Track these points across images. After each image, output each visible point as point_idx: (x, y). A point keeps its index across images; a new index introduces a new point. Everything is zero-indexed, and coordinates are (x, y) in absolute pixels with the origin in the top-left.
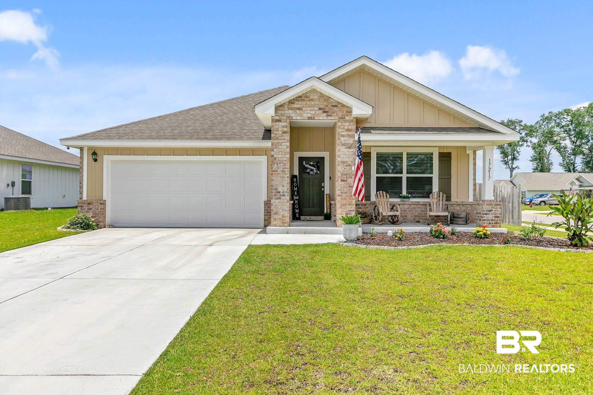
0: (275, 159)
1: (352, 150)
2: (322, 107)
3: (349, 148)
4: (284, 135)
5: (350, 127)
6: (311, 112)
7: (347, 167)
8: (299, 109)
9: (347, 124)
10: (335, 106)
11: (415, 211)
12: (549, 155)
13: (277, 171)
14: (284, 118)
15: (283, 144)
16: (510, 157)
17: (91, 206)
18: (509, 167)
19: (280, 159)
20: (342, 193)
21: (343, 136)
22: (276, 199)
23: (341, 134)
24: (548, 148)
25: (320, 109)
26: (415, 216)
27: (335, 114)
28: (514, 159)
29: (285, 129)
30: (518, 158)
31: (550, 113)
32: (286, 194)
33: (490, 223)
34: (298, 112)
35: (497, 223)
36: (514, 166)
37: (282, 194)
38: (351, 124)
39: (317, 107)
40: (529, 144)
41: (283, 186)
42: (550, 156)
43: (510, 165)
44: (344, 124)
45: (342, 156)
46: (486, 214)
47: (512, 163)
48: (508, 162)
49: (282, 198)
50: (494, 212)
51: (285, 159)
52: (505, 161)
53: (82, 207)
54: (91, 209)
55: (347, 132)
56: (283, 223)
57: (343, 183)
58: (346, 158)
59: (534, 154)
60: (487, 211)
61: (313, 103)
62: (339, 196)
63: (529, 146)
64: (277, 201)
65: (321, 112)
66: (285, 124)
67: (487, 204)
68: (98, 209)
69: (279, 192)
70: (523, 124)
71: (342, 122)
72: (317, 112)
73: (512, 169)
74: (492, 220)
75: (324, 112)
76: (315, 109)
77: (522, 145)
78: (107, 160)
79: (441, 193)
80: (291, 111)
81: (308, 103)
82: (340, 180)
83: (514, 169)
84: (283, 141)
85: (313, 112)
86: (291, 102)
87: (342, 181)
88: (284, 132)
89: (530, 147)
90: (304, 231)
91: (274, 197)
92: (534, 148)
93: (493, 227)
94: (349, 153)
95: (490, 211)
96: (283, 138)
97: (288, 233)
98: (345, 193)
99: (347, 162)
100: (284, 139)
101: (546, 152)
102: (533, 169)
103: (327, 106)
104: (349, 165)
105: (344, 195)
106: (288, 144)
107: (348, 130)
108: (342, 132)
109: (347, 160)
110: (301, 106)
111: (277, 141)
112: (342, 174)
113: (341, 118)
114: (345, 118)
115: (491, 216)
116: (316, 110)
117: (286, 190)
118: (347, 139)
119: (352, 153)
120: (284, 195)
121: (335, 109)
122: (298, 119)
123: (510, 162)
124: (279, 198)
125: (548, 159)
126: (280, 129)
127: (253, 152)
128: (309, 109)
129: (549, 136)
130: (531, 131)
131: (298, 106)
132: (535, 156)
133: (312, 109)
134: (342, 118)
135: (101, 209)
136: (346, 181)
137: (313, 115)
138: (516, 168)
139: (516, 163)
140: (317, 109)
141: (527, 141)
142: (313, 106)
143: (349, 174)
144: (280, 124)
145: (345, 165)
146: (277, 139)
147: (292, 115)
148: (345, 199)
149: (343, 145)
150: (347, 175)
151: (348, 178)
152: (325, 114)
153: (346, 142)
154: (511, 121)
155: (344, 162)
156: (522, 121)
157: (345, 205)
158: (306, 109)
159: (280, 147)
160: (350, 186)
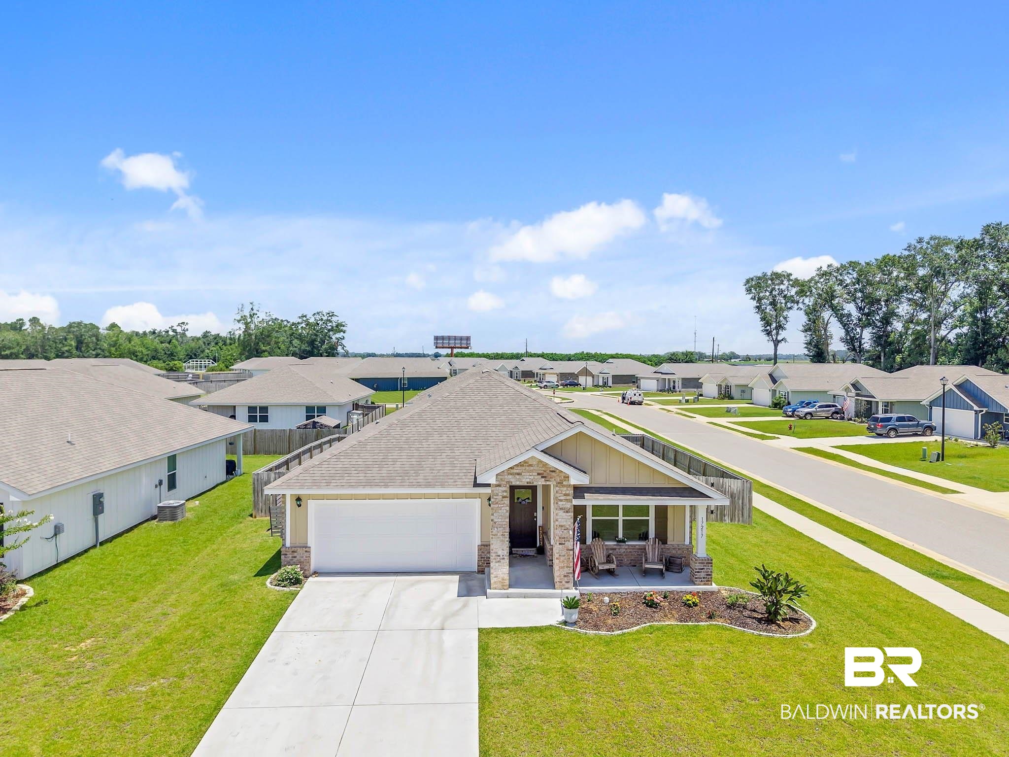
0: (495, 523)
1: (569, 514)
2: (540, 472)
3: (567, 512)
4: (504, 499)
5: (568, 492)
6: (530, 477)
7: (565, 531)
8: (518, 474)
9: (565, 489)
10: (553, 471)
11: (632, 555)
12: (827, 325)
14: (504, 483)
15: (503, 508)
16: (774, 325)
17: (295, 554)
18: (773, 339)
19: (499, 523)
20: (560, 556)
21: (561, 500)
22: (496, 562)
23: (559, 498)
24: (826, 314)
25: (539, 474)
26: (631, 560)
27: (554, 479)
28: (780, 327)
29: (505, 494)
30: (785, 326)
31: (828, 266)
32: (506, 557)
33: (702, 581)
34: (518, 477)
35: (708, 581)
36: (779, 338)
37: (502, 557)
38: (569, 489)
39: (535, 472)
40: (801, 305)
41: (503, 550)
42: (829, 325)
43: (773, 337)
44: (562, 488)
45: (559, 520)
46: (698, 572)
47: (777, 334)
48: (771, 332)
49: (502, 561)
50: (705, 570)
51: (504, 523)
52: (767, 330)
53: (286, 555)
54: (295, 557)
56: (503, 586)
57: (561, 546)
58: (563, 522)
59: (807, 322)
60: (699, 569)
61: (532, 468)
62: (557, 558)
63: (801, 309)
64: (497, 564)
65: (540, 477)
66: (504, 489)
67: (699, 563)
68: (303, 557)
69: (499, 556)
70: (791, 278)
71: (560, 487)
72: (536, 477)
73: (776, 343)
74: (704, 578)
75: (542, 477)
76: (534, 474)
77: (790, 308)
78: (312, 505)
79: (657, 540)
80: (510, 476)
81: (527, 468)
82: (558, 544)
83: (779, 341)
84: (502, 506)
85: (532, 477)
86: (511, 469)
87: (560, 544)
88: (504, 497)
89: (802, 311)
90: (523, 595)
91: (494, 561)
92: (807, 314)
93: (705, 584)
94: (566, 517)
95: (702, 569)
96: (502, 502)
97: (508, 597)
98: (563, 556)
99: (565, 526)
100: (504, 503)
101: (823, 319)
102: (806, 343)
103: (545, 471)
104: (567, 529)
105: (562, 558)
106: (508, 508)
107: (565, 495)
108: (560, 496)
109: (565, 523)
110: (520, 471)
111: (497, 505)
112: (560, 538)
113: (559, 483)
114: (563, 483)
115: (703, 575)
117: (506, 553)
118: (564, 503)
119: (569, 517)
120: (504, 559)
121: (553, 474)
122: (517, 481)
123: (775, 331)
124: (499, 561)
125: (825, 330)
126: (500, 494)
127: (466, 496)
128: (528, 474)
129: (828, 299)
130: (803, 288)
131: (518, 471)
132: (808, 324)
133: (531, 474)
135: (306, 557)
136: (564, 544)
137: (533, 480)
138: (782, 340)
139: (782, 334)
140: (536, 474)
141: (798, 303)
142: (532, 471)
143: (567, 538)
144: (500, 488)
145: (563, 529)
146: (497, 503)
147: (512, 480)
148: (563, 562)
149: (561, 509)
150: (564, 538)
151: (566, 541)
152: (543, 479)
153: (565, 506)
154: (777, 273)
155: (562, 526)
156: (791, 275)
157: (563, 567)
158: (524, 474)
159: (500, 511)
160: (568, 550)
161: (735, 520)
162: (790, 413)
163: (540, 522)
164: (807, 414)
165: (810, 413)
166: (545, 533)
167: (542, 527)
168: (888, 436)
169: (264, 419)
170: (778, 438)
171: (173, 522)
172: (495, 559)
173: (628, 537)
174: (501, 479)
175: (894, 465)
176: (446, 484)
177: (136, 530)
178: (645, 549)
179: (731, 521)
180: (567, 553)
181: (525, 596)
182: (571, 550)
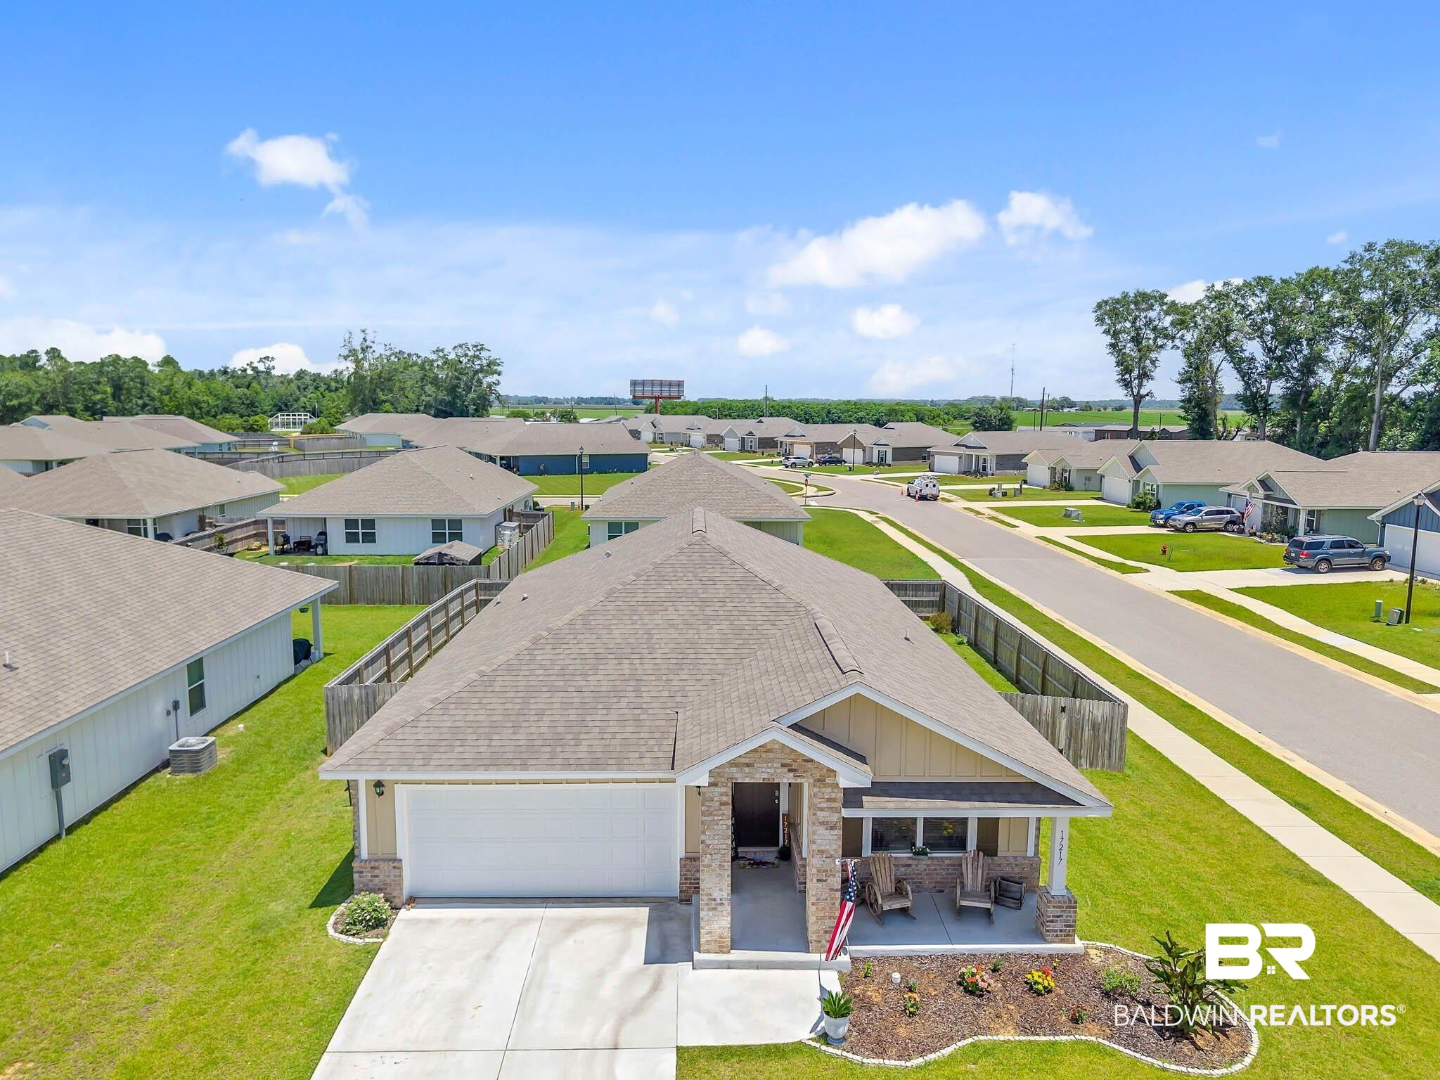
0: (708, 846)
1: (836, 832)
2: (788, 761)
3: (832, 828)
4: (722, 808)
5: (833, 796)
6: (769, 770)
7: (828, 860)
8: (748, 765)
9: (829, 790)
11: (937, 874)
12: (1216, 373)
14: (723, 781)
15: (721, 822)
16: (1136, 372)
17: (377, 872)
18: (1133, 392)
19: (715, 847)
20: (818, 900)
21: (821, 809)
22: (709, 910)
23: (819, 806)
24: (1217, 356)
25: (783, 765)
26: (936, 882)
27: (809, 774)
28: (1145, 375)
29: (725, 799)
30: (1152, 374)
31: (1225, 284)
32: (725, 901)
33: (1057, 936)
34: (747, 770)
35: (1068, 936)
36: (1143, 392)
37: (719, 901)
38: (836, 791)
39: (777, 762)
40: (1177, 342)
41: (721, 890)
42: (1219, 374)
43: (1134, 390)
44: (823, 790)
45: (818, 842)
46: (1052, 921)
47: (1140, 385)
48: (1131, 382)
49: (719, 908)
50: (1064, 918)
51: (724, 846)
52: (1125, 380)
53: (362, 872)
54: (376, 876)
55: (828, 803)
56: (721, 947)
57: (820, 884)
58: (826, 845)
59: (1186, 369)
60: (1053, 917)
61: (771, 755)
62: (813, 904)
63: (1178, 348)
64: (711, 914)
65: (786, 770)
66: (723, 790)
67: (1054, 907)
68: (389, 876)
69: (715, 900)
70: (1168, 300)
71: (820, 787)
72: (779, 771)
73: (1138, 399)
74: (1061, 931)
75: (790, 771)
76: (775, 765)
77: (1162, 347)
78: (401, 793)
79: (981, 853)
80: (734, 769)
81: (764, 755)
82: (815, 880)
83: (1142, 397)
84: (720, 818)
85: (773, 770)
87: (818, 881)
88: (722, 804)
89: (1179, 352)
90: (755, 965)
91: (706, 908)
92: (1186, 356)
93: (1062, 941)
94: (831, 837)
95: (1059, 917)
96: (720, 812)
97: (729, 968)
98: (824, 900)
99: (827, 851)
100: (723, 814)
101: (1211, 364)
102: (1183, 401)
103: (794, 761)
104: (831, 856)
105: (822, 904)
106: (730, 822)
107: (829, 800)
108: (820, 803)
109: (827, 847)
110: (751, 761)
111: (710, 818)
112: (819, 871)
113: (819, 780)
114: (825, 780)
116: (776, 768)
117: (725, 896)
118: (828, 814)
119: (836, 837)
120: (722, 904)
121: (809, 765)
122: (746, 778)
123: (1137, 381)
124: (713, 909)
125: (1214, 381)
126: (716, 799)
128: (765, 765)
129: (1220, 333)
130: (1183, 316)
131: (747, 760)
132: (1187, 372)
133: (770, 765)
134: (821, 780)
135: (395, 876)
136: (825, 881)
137: (772, 775)
138: (1147, 395)
139: (1148, 386)
140: (779, 765)
141: (1173, 338)
142: (771, 761)
143: (831, 870)
144: (717, 789)
145: (824, 856)
146: (711, 814)
147: (737, 775)
148: (824, 909)
149: (822, 823)
150: (827, 871)
151: (829, 876)
152: (791, 774)
153: (828, 819)
154: (1144, 294)
155: (821, 852)
156: (1166, 296)
157: (823, 918)
158: (759, 765)
159: (715, 827)
160: (832, 890)
161: (1097, 764)
162: (1162, 522)
163: (784, 807)
164: (1187, 524)
165: (1193, 524)
166: (793, 825)
167: (788, 815)
168: (1315, 570)
169: (370, 538)
170: (1147, 571)
171: (195, 775)
172: (707, 905)
173: (932, 844)
174: (719, 774)
175: (1332, 629)
176: (626, 762)
177: (133, 795)
178: (960, 865)
179: (1091, 765)
180: (830, 895)
181: (758, 966)
182: (837, 890)
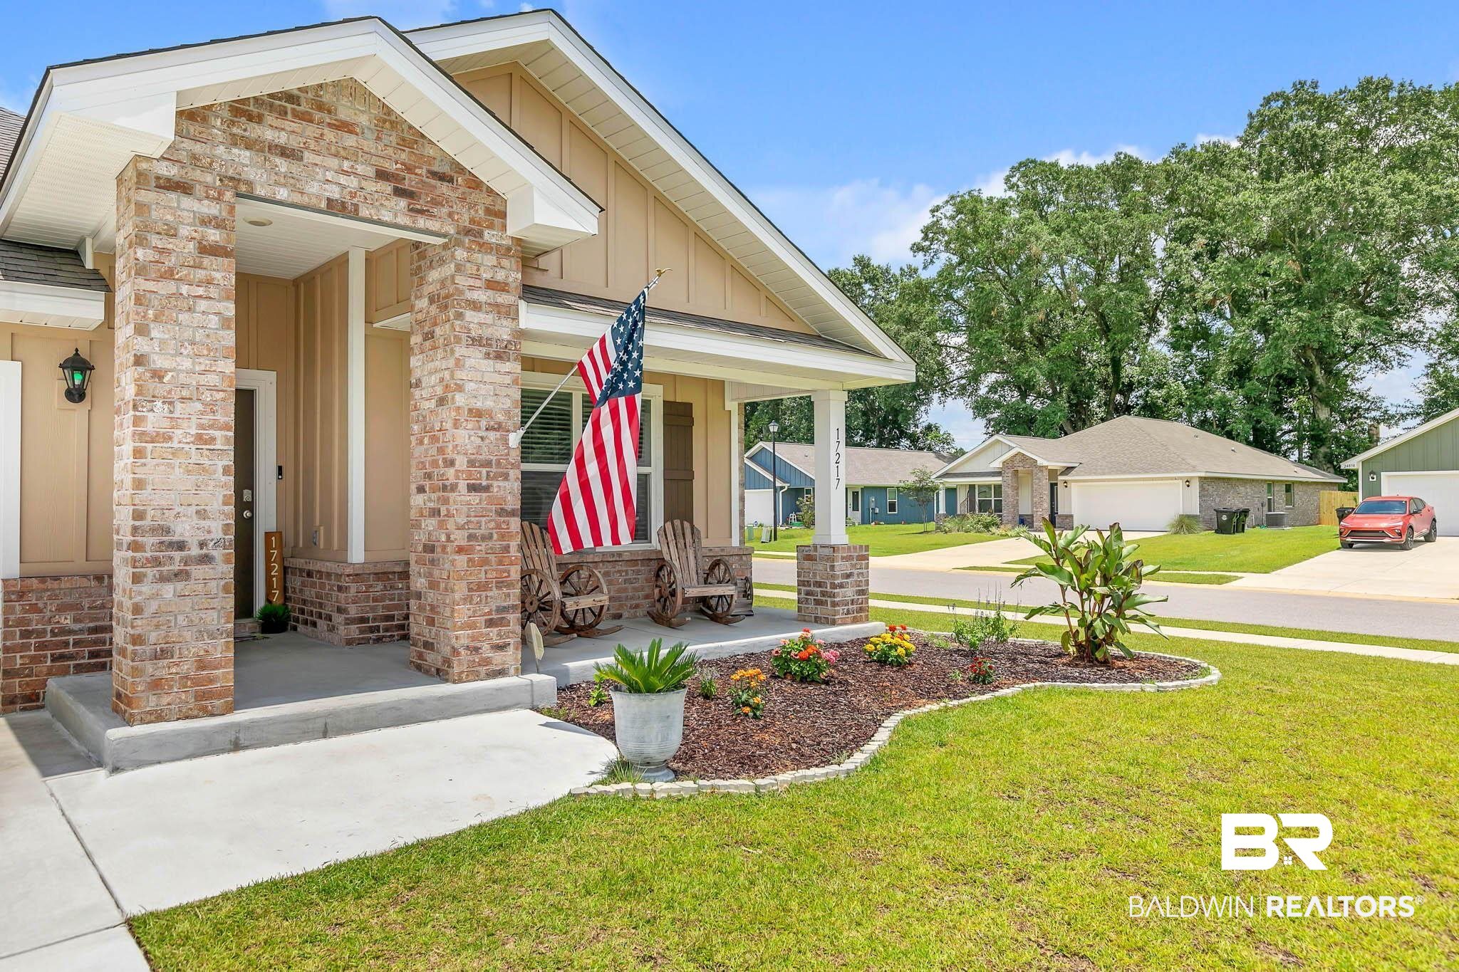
0: (158, 375)
1: (505, 366)
2: (392, 167)
3: (499, 357)
4: (207, 261)
5: (500, 276)
6: (343, 180)
7: (492, 435)
8: (285, 152)
9: (490, 260)
10: (442, 177)
13: (170, 438)
14: (209, 178)
15: (202, 305)
19: (183, 378)
20: (471, 537)
21: (475, 306)
22: (163, 579)
23: (469, 296)
25: (382, 175)
27: (445, 210)
29: (214, 236)
32: (217, 554)
33: (848, 613)
34: (283, 165)
37: (195, 551)
38: (505, 262)
39: (366, 163)
44: (478, 257)
45: (470, 386)
46: (842, 586)
49: (198, 571)
50: (855, 578)
51: (213, 379)
55: (490, 292)
56: (200, 696)
57: (475, 498)
58: (485, 397)
60: (843, 576)
61: (350, 141)
64: (168, 590)
65: (387, 188)
66: (210, 208)
67: (843, 558)
69: (181, 546)
71: (469, 249)
72: (371, 186)
74: (853, 601)
75: (399, 192)
76: (360, 169)
80: (244, 155)
81: (330, 135)
84: (200, 291)
85: (353, 183)
86: (243, 110)
87: (472, 488)
90: (320, 724)
93: (855, 621)
94: (496, 379)
96: (201, 274)
97: (236, 746)
98: (484, 538)
99: (490, 414)
100: (209, 282)
103: (409, 169)
104: (498, 427)
105: (481, 547)
106: (230, 309)
107: (492, 285)
108: (471, 288)
109: (489, 404)
110: (294, 142)
111: (167, 287)
112: (471, 463)
113: (468, 232)
114: (481, 234)
115: (850, 592)
116: (365, 178)
117: (218, 534)
118: (489, 318)
119: (508, 380)
120: (206, 559)
121: (444, 188)
122: (278, 197)
124: (179, 576)
126: (184, 231)
128: (334, 163)
131: (282, 139)
133: (346, 165)
134: (472, 232)
136: (487, 489)
137: (353, 195)
140: (371, 172)
142: (353, 155)
143: (498, 463)
144: (187, 202)
145: (484, 423)
146: (169, 275)
147: (252, 175)
148: (485, 562)
149: (477, 342)
150: (488, 464)
151: (495, 478)
152: (403, 203)
153: (487, 333)
155: (477, 414)
157: (483, 587)
158: (318, 159)
159: (183, 317)
160: (502, 512)
172: (157, 562)
174: (194, 157)
180: (498, 527)
181: (327, 728)
182: (512, 513)
